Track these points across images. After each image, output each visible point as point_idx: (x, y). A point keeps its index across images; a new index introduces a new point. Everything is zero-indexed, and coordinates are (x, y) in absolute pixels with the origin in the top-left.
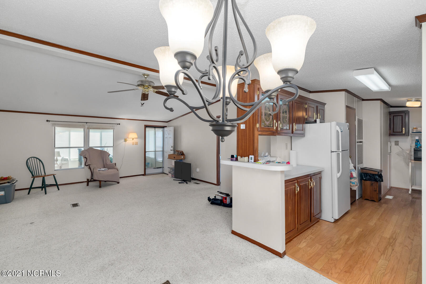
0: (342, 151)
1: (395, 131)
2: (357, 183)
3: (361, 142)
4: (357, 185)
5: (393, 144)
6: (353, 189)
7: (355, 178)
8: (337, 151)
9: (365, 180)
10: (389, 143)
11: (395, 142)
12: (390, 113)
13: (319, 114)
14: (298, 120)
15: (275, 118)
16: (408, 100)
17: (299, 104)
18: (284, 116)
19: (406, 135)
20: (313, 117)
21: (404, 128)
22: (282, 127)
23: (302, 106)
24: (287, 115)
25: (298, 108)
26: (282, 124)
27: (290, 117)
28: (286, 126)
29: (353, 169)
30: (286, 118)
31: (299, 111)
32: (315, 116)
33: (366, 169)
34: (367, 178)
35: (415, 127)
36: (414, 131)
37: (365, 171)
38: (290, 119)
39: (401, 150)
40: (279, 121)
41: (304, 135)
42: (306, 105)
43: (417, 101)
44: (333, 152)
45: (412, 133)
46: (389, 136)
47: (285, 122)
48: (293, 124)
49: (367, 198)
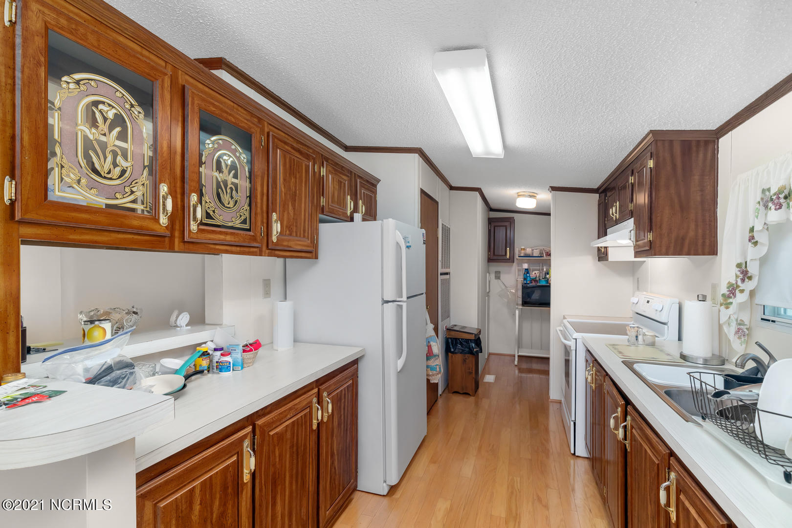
0: (408, 298)
1: (496, 254)
2: (440, 368)
3: (447, 274)
4: (440, 372)
5: (493, 276)
6: (433, 382)
7: (436, 355)
8: (398, 299)
9: (453, 353)
10: (488, 274)
11: (496, 272)
12: (490, 221)
13: (361, 201)
14: (290, 207)
15: (167, 176)
16: (520, 194)
17: (296, 159)
18: (221, 179)
19: (511, 260)
20: (345, 206)
21: (508, 249)
22: (207, 221)
23: (306, 165)
24: (238, 179)
25: (292, 170)
26: (214, 210)
27: (257, 190)
28: (233, 219)
29: (433, 336)
30: (234, 189)
31: (296, 178)
32: (350, 205)
33: (455, 328)
34: (457, 349)
35: (523, 247)
36: (522, 255)
37: (453, 333)
38: (257, 196)
39: (504, 287)
40: (194, 192)
41: (312, 256)
42: (323, 168)
43: (531, 196)
44: (387, 302)
45: (519, 257)
46: (488, 262)
47: (231, 205)
48: (270, 214)
49: (456, 390)
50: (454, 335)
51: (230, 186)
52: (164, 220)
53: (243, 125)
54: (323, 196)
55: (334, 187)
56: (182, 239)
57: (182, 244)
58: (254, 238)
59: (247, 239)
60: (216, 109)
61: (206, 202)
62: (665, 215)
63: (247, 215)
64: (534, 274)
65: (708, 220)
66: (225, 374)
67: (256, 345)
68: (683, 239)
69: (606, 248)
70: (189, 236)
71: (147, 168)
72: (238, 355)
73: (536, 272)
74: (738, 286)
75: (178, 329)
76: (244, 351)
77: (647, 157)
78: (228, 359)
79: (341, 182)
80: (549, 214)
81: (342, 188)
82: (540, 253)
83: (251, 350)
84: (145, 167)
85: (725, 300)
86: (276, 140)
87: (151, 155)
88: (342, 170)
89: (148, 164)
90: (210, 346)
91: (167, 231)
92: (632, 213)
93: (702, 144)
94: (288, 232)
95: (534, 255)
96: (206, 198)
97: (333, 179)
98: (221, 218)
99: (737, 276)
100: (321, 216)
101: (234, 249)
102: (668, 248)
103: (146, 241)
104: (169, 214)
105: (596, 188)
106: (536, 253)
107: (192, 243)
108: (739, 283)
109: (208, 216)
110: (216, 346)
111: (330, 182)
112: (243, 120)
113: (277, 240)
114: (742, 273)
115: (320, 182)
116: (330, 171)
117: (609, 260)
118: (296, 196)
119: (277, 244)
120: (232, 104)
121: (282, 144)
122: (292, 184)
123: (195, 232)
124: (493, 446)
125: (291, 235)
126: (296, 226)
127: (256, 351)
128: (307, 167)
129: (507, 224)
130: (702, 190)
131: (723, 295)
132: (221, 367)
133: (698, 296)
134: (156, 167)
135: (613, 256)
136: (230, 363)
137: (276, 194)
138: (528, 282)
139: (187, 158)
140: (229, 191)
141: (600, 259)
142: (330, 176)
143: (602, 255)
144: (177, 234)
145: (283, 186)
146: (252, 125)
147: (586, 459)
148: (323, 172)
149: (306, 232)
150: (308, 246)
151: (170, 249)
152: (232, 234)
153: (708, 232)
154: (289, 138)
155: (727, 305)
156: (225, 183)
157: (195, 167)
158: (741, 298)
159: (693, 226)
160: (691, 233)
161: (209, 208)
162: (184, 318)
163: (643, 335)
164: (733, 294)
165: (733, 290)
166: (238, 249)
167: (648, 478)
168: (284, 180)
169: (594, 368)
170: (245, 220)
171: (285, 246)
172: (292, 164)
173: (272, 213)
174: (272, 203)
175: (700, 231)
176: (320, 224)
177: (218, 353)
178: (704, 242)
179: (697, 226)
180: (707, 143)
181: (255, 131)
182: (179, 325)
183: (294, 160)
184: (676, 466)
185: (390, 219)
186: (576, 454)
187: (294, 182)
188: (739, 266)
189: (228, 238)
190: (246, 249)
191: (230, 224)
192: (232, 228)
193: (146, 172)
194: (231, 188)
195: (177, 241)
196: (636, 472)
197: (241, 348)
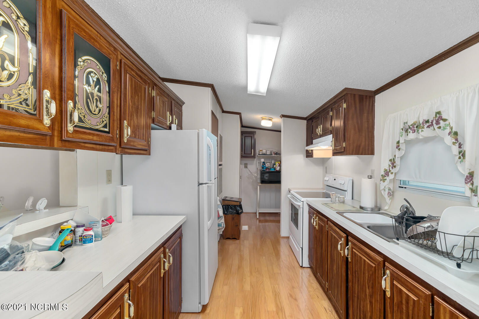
0: (214, 181)
1: (245, 153)
2: (223, 224)
3: (221, 165)
4: (224, 227)
5: (244, 166)
7: (221, 217)
9: (226, 214)
10: (241, 165)
11: (245, 164)
12: (242, 133)
13: (174, 116)
14: (135, 117)
15: (49, 83)
16: (263, 118)
17: (138, 82)
18: (90, 91)
19: (254, 157)
20: (166, 119)
21: (253, 150)
22: (79, 124)
23: (144, 87)
24: (101, 93)
25: (136, 90)
26: (85, 115)
27: (114, 102)
28: (98, 123)
29: (219, 204)
30: (98, 100)
31: (138, 96)
32: (169, 118)
33: (227, 199)
34: (228, 212)
35: (261, 149)
36: (261, 154)
37: (226, 202)
38: (114, 107)
39: (250, 173)
40: (71, 100)
41: (147, 153)
42: (154, 90)
43: (269, 120)
44: (202, 184)
45: (259, 155)
46: (241, 158)
47: (96, 112)
48: (122, 122)
49: (228, 237)
50: (226, 203)
51: (95, 97)
52: (47, 121)
53: (105, 51)
54: (153, 110)
55: (160, 105)
56: (60, 138)
57: (60, 142)
58: (112, 139)
59: (108, 140)
60: (86, 34)
61: (79, 109)
62: (351, 133)
63: (107, 120)
64: (268, 165)
65: (370, 137)
66: (88, 245)
67: (110, 220)
68: (360, 147)
69: (312, 150)
70: (66, 136)
71: (32, 75)
72: (99, 229)
73: (268, 164)
74: (390, 171)
75: (37, 212)
76: (103, 226)
77: (342, 102)
78: (91, 233)
79: (164, 102)
80: (280, 131)
81: (165, 106)
82: (270, 153)
83: (107, 225)
84: (30, 74)
85: (383, 178)
86: (126, 66)
87: (35, 65)
88: (164, 93)
89: (33, 71)
90: (71, 225)
91: (49, 131)
92: (331, 132)
93: (368, 97)
94: (133, 135)
95: (267, 154)
96: (79, 105)
97: (160, 99)
98: (89, 122)
99: (389, 166)
100: (153, 125)
101: (98, 147)
102: (353, 151)
103: (30, 138)
104: (53, 117)
105: (305, 117)
106: (268, 153)
107: (68, 141)
108: (391, 169)
109: (80, 120)
110: (77, 224)
111: (158, 101)
112: (105, 47)
113: (127, 141)
114: (392, 164)
115: (152, 101)
116: (158, 94)
117: (314, 157)
118: (138, 109)
119: (126, 144)
120: (96, 33)
121: (130, 69)
122: (136, 100)
123: (71, 132)
124: (258, 268)
125: (135, 137)
126: (139, 131)
127: (111, 225)
128: (145, 89)
129: (252, 135)
130: (368, 122)
131: (382, 175)
132: (84, 240)
133: (368, 176)
134: (40, 74)
135: (316, 155)
136: (92, 236)
137: (126, 107)
138: (265, 170)
139: (65, 71)
140: (95, 101)
141: (307, 156)
142: (158, 97)
143: (309, 154)
144: (56, 133)
145: (130, 101)
146: (111, 52)
147: (309, 268)
148: (154, 94)
149: (145, 136)
150: (145, 146)
151: (50, 146)
152: (98, 135)
153: (370, 143)
154: (134, 66)
155: (384, 180)
156: (92, 94)
157: (71, 79)
158: (391, 176)
159: (364, 140)
160: (363, 144)
161: (81, 113)
162: (42, 203)
163: (339, 197)
164: (387, 175)
165: (387, 173)
166: (101, 147)
167: (367, 275)
168: (131, 96)
169: (317, 217)
170: (106, 124)
171: (131, 145)
172: (136, 86)
173: (124, 121)
174: (124, 113)
175: (367, 142)
176: (151, 130)
177: (81, 230)
178: (368, 148)
179: (365, 139)
180: (370, 97)
181: (112, 57)
182: (38, 209)
183: (137, 82)
184: (390, 267)
185: (204, 129)
186: (303, 266)
187: (137, 99)
188: (390, 160)
189: (95, 138)
190: (106, 147)
191: (97, 127)
192: (97, 130)
193: (30, 79)
194: (96, 99)
195: (56, 139)
196: (356, 272)
197: (101, 223)
